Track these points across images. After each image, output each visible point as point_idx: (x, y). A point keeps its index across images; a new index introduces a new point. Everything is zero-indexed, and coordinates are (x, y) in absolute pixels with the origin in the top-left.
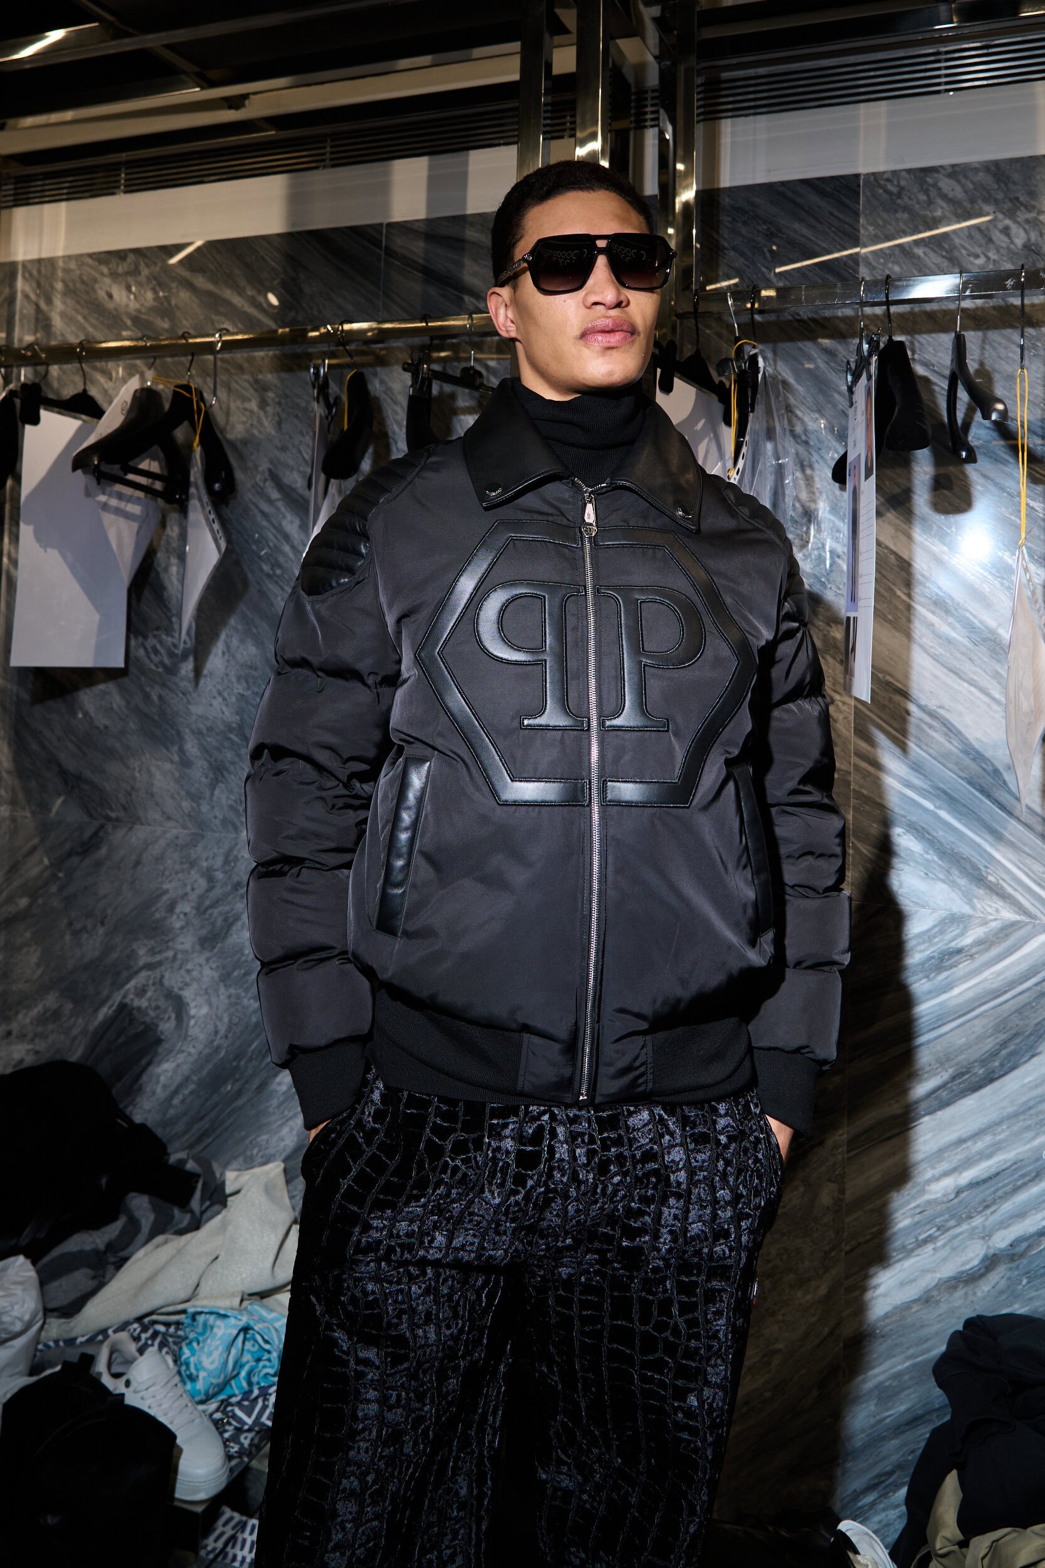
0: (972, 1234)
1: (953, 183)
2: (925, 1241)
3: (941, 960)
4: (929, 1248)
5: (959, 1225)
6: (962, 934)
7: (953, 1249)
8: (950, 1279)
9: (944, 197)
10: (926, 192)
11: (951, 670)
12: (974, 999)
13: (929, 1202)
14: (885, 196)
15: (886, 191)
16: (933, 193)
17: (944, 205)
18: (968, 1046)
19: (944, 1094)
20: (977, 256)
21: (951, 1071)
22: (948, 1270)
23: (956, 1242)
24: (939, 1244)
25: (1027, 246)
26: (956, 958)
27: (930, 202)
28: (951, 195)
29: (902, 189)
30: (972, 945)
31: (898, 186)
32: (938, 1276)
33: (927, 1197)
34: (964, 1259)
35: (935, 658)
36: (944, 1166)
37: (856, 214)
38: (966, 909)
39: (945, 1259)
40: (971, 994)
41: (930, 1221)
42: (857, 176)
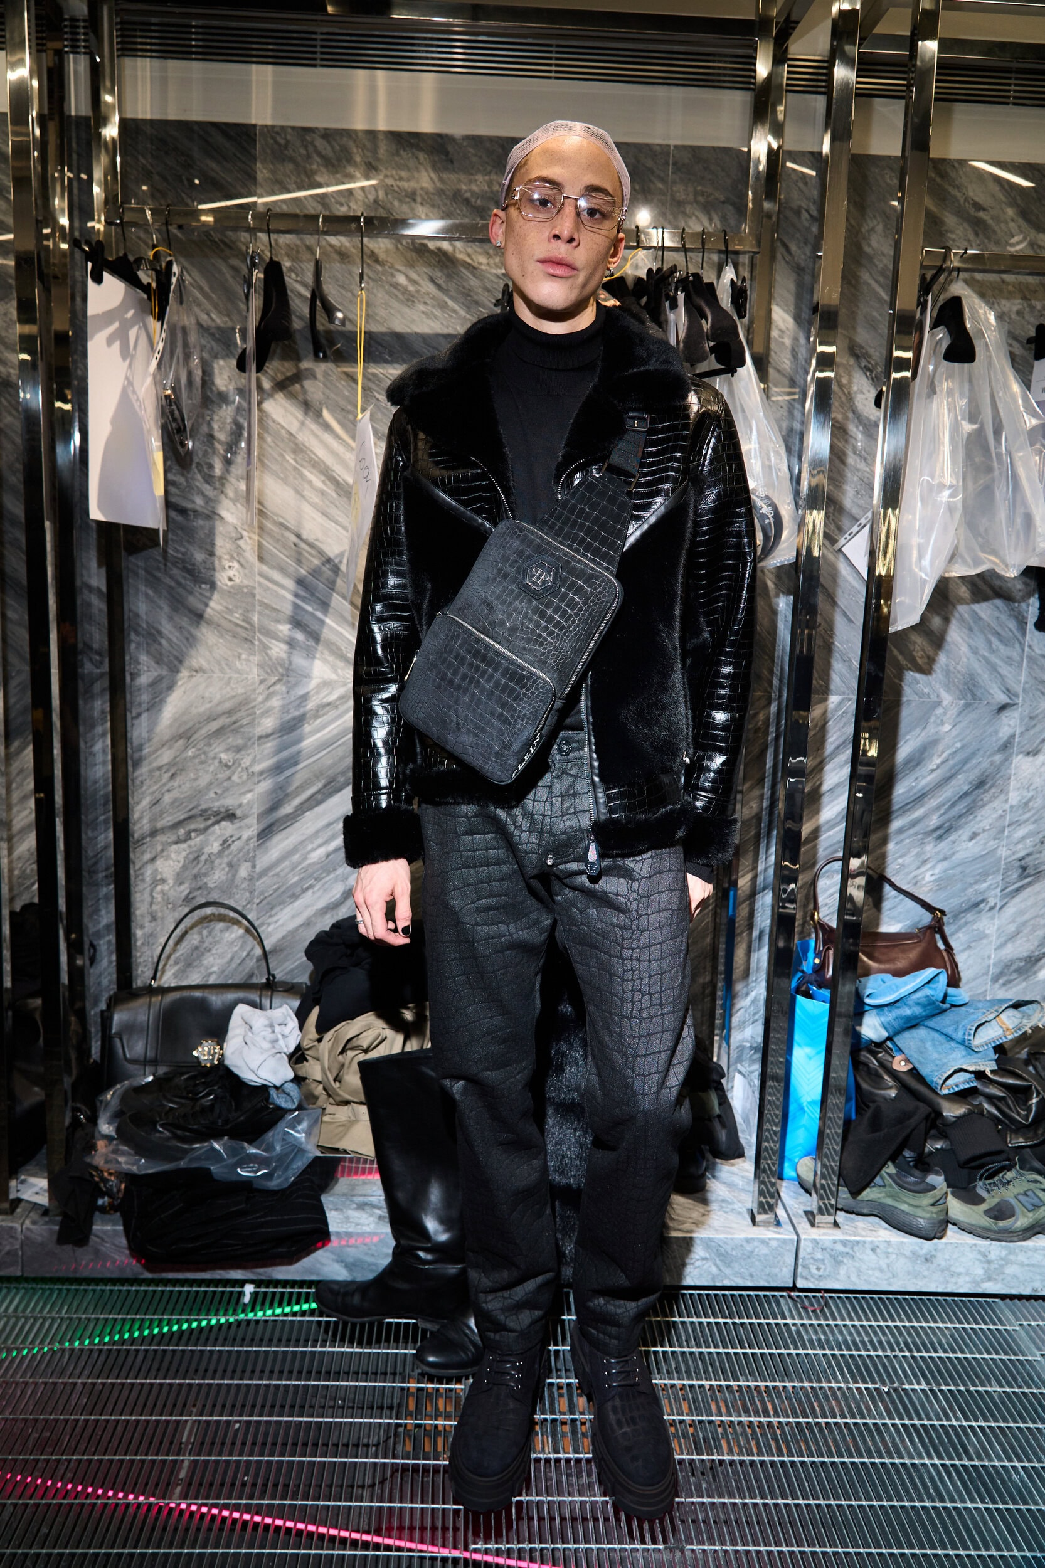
0: (336, 880)
1: (325, 143)
2: (307, 889)
3: (317, 711)
4: (310, 892)
5: (328, 875)
6: (330, 693)
7: (325, 890)
8: (322, 909)
9: (319, 154)
10: (306, 147)
11: (323, 514)
12: (338, 734)
13: (310, 865)
14: (276, 147)
15: (276, 142)
16: (311, 149)
17: (319, 160)
18: (335, 764)
19: (319, 796)
20: (342, 205)
21: (323, 781)
22: (321, 904)
23: (326, 886)
24: (316, 888)
25: (376, 201)
26: (327, 709)
27: (309, 156)
28: (324, 152)
29: (288, 142)
30: (336, 700)
31: (285, 139)
32: (315, 908)
33: (308, 862)
34: (331, 895)
35: (314, 506)
36: (320, 841)
37: (254, 159)
38: (334, 677)
39: (319, 898)
40: (335, 732)
41: (310, 876)
42: (254, 126)
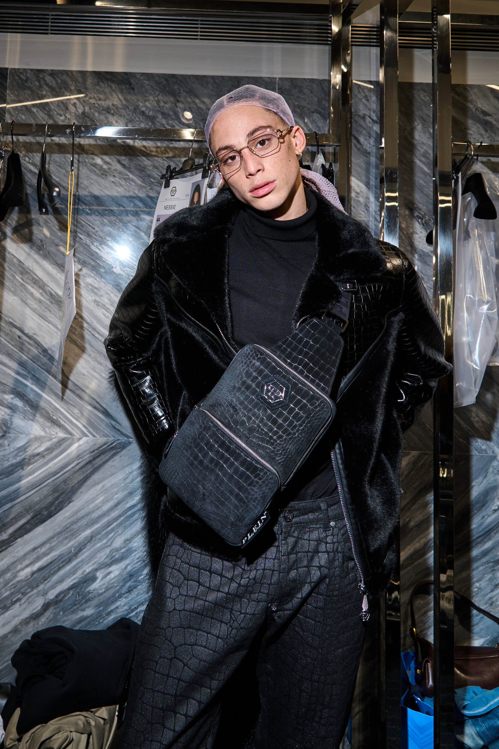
0: (38, 595)
1: (52, 78)
2: (16, 602)
3: (30, 459)
4: (18, 605)
5: (32, 590)
6: (40, 446)
7: (29, 603)
8: (27, 618)
9: (47, 85)
10: (39, 81)
11: (40, 316)
12: (44, 478)
13: (18, 581)
14: (20, 81)
15: (20, 78)
16: (42, 82)
17: (47, 88)
18: (41, 501)
19: (28, 526)
20: (61, 115)
21: (31, 514)
22: (26, 615)
23: (30, 599)
24: (22, 602)
25: (83, 113)
26: (37, 458)
27: (41, 86)
28: (50, 84)
29: (28, 78)
30: (44, 451)
31: (26, 76)
32: (21, 618)
33: (18, 579)
34: (34, 607)
35: (34, 310)
36: (27, 562)
37: (5, 88)
38: (42, 434)
39: (25, 609)
40: (42, 475)
41: (18, 591)
42: (7, 69)
